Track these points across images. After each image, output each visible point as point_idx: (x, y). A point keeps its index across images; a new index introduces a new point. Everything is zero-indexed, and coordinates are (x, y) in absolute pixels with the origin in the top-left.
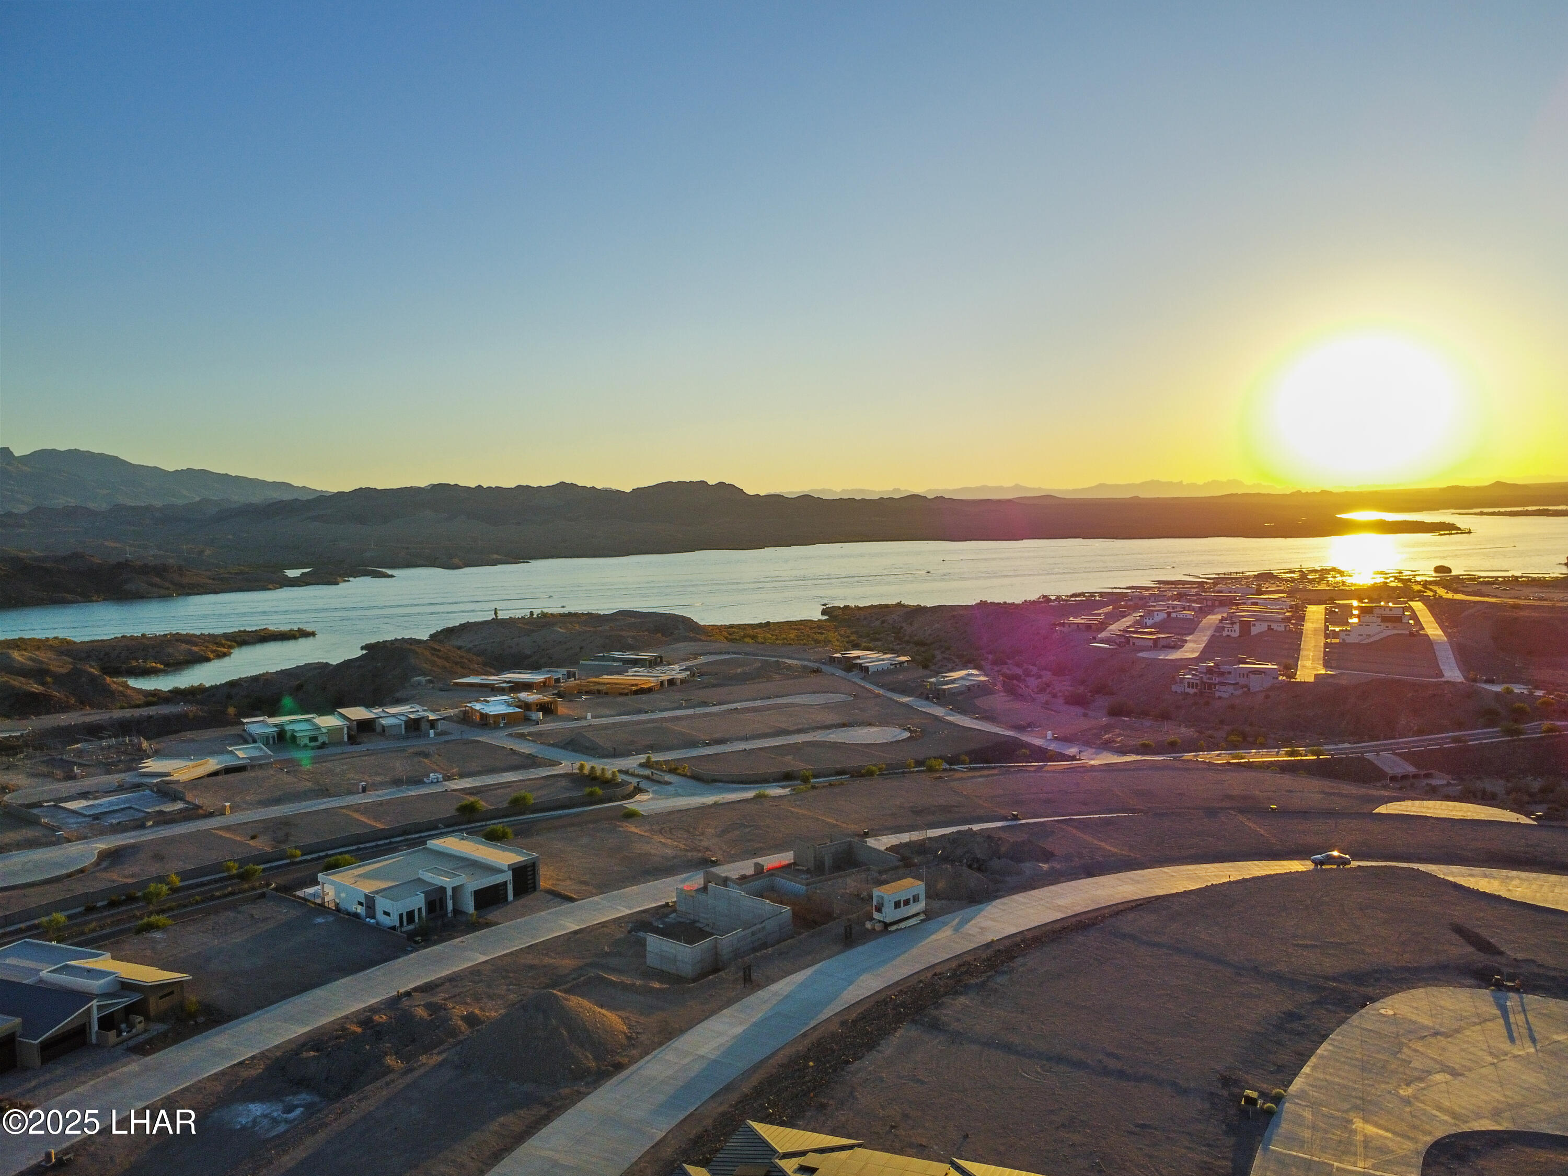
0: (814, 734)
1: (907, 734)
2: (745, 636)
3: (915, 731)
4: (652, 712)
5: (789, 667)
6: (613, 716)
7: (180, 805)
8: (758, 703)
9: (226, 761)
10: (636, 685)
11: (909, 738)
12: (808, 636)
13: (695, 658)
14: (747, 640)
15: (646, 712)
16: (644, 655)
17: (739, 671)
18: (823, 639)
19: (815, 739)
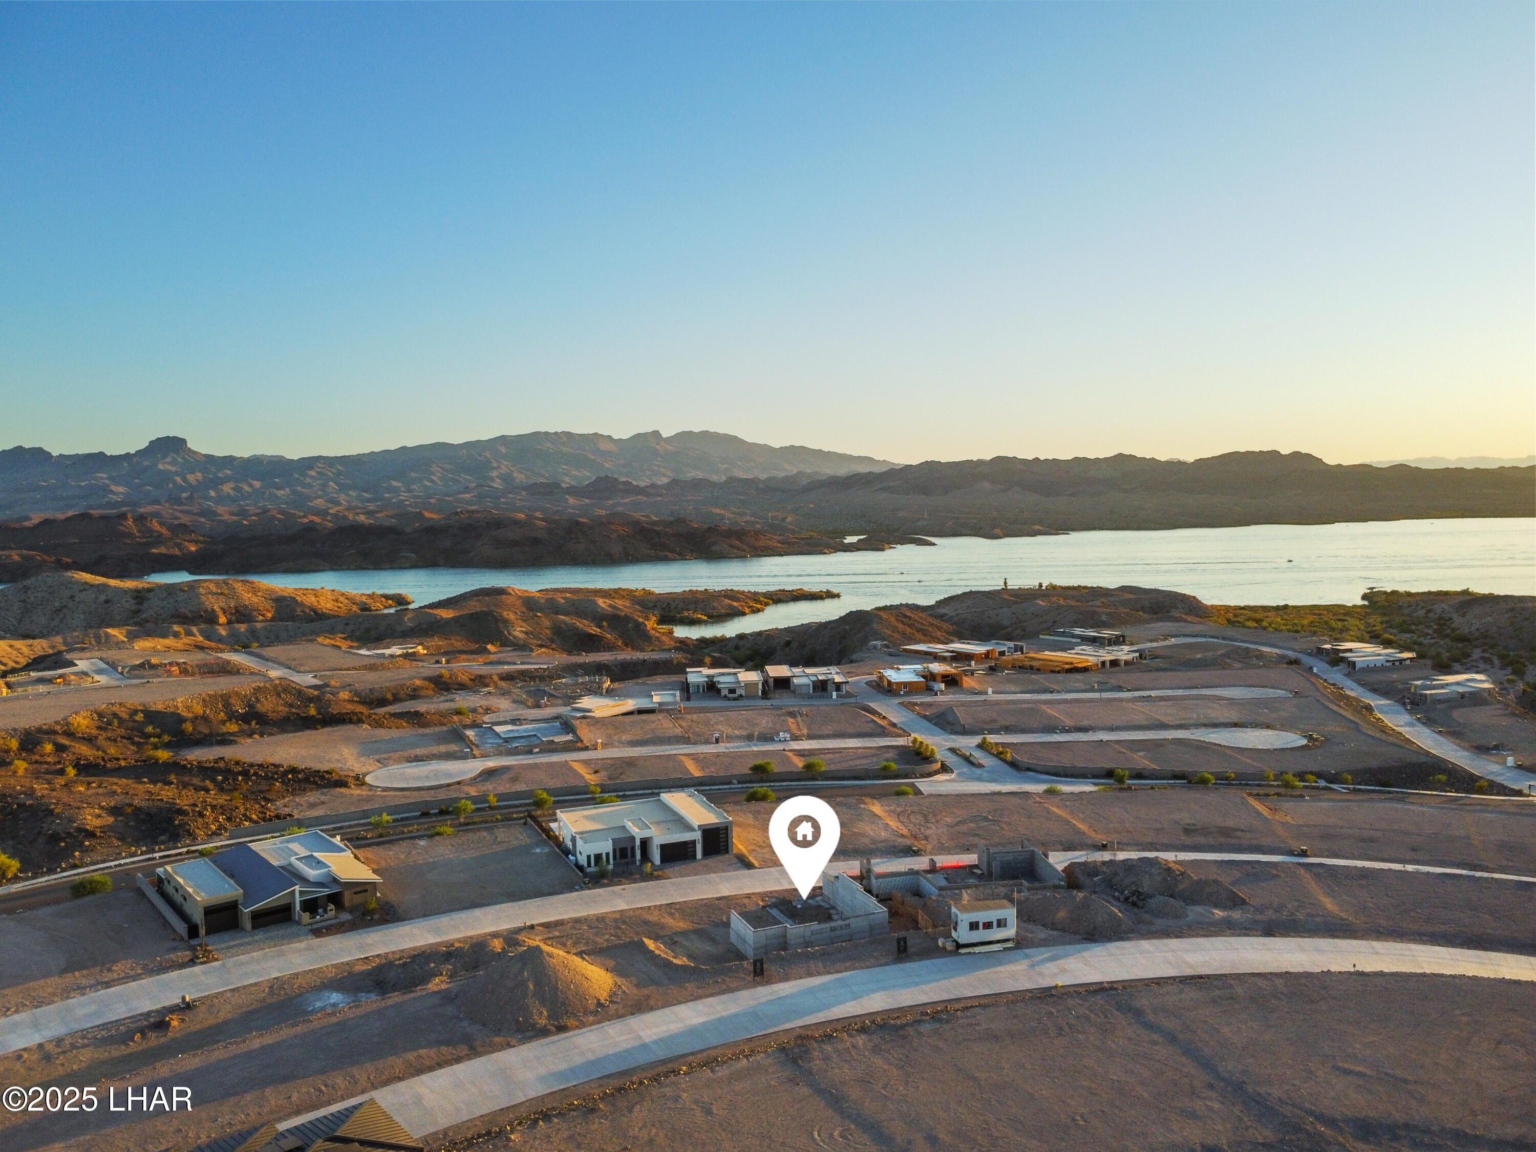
0: (1194, 731)
1: (1304, 742)
2: (1249, 619)
3: (1316, 740)
4: (1058, 692)
5: (1260, 656)
6: (1016, 693)
7: (570, 737)
8: (1180, 692)
9: (644, 703)
10: (1071, 663)
11: (1303, 746)
12: (1326, 623)
13: (1165, 639)
14: (1249, 624)
15: (1052, 692)
16: (1107, 633)
17: (1199, 656)
18: (1340, 627)
19: (1192, 737)
